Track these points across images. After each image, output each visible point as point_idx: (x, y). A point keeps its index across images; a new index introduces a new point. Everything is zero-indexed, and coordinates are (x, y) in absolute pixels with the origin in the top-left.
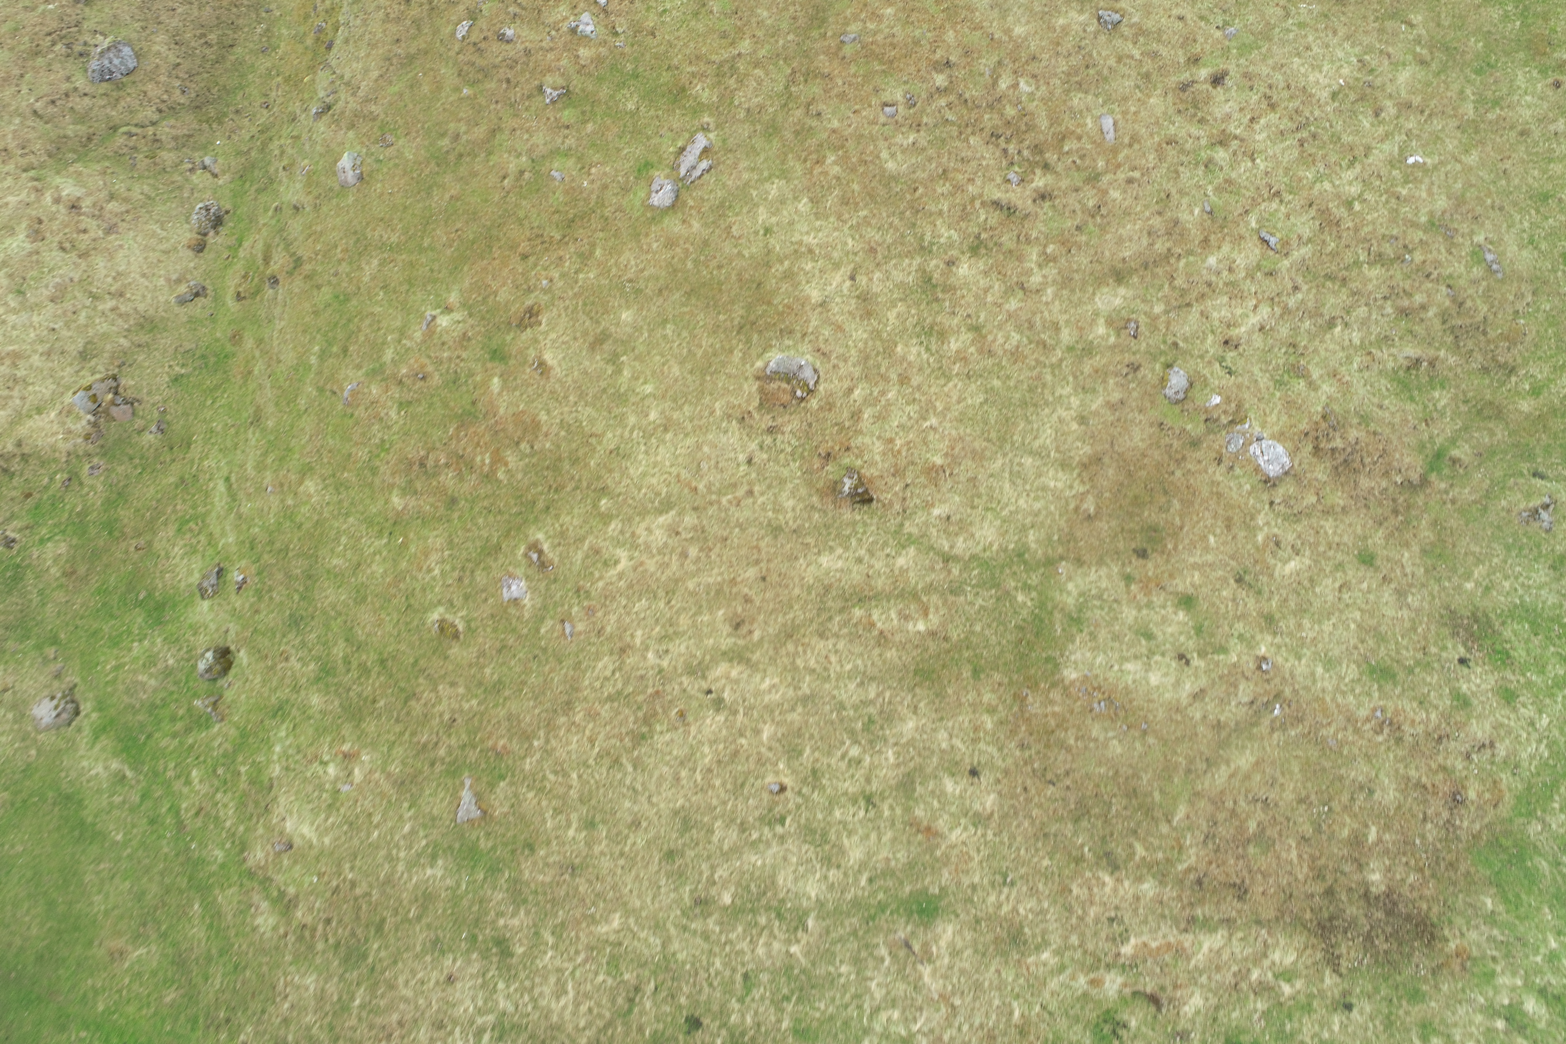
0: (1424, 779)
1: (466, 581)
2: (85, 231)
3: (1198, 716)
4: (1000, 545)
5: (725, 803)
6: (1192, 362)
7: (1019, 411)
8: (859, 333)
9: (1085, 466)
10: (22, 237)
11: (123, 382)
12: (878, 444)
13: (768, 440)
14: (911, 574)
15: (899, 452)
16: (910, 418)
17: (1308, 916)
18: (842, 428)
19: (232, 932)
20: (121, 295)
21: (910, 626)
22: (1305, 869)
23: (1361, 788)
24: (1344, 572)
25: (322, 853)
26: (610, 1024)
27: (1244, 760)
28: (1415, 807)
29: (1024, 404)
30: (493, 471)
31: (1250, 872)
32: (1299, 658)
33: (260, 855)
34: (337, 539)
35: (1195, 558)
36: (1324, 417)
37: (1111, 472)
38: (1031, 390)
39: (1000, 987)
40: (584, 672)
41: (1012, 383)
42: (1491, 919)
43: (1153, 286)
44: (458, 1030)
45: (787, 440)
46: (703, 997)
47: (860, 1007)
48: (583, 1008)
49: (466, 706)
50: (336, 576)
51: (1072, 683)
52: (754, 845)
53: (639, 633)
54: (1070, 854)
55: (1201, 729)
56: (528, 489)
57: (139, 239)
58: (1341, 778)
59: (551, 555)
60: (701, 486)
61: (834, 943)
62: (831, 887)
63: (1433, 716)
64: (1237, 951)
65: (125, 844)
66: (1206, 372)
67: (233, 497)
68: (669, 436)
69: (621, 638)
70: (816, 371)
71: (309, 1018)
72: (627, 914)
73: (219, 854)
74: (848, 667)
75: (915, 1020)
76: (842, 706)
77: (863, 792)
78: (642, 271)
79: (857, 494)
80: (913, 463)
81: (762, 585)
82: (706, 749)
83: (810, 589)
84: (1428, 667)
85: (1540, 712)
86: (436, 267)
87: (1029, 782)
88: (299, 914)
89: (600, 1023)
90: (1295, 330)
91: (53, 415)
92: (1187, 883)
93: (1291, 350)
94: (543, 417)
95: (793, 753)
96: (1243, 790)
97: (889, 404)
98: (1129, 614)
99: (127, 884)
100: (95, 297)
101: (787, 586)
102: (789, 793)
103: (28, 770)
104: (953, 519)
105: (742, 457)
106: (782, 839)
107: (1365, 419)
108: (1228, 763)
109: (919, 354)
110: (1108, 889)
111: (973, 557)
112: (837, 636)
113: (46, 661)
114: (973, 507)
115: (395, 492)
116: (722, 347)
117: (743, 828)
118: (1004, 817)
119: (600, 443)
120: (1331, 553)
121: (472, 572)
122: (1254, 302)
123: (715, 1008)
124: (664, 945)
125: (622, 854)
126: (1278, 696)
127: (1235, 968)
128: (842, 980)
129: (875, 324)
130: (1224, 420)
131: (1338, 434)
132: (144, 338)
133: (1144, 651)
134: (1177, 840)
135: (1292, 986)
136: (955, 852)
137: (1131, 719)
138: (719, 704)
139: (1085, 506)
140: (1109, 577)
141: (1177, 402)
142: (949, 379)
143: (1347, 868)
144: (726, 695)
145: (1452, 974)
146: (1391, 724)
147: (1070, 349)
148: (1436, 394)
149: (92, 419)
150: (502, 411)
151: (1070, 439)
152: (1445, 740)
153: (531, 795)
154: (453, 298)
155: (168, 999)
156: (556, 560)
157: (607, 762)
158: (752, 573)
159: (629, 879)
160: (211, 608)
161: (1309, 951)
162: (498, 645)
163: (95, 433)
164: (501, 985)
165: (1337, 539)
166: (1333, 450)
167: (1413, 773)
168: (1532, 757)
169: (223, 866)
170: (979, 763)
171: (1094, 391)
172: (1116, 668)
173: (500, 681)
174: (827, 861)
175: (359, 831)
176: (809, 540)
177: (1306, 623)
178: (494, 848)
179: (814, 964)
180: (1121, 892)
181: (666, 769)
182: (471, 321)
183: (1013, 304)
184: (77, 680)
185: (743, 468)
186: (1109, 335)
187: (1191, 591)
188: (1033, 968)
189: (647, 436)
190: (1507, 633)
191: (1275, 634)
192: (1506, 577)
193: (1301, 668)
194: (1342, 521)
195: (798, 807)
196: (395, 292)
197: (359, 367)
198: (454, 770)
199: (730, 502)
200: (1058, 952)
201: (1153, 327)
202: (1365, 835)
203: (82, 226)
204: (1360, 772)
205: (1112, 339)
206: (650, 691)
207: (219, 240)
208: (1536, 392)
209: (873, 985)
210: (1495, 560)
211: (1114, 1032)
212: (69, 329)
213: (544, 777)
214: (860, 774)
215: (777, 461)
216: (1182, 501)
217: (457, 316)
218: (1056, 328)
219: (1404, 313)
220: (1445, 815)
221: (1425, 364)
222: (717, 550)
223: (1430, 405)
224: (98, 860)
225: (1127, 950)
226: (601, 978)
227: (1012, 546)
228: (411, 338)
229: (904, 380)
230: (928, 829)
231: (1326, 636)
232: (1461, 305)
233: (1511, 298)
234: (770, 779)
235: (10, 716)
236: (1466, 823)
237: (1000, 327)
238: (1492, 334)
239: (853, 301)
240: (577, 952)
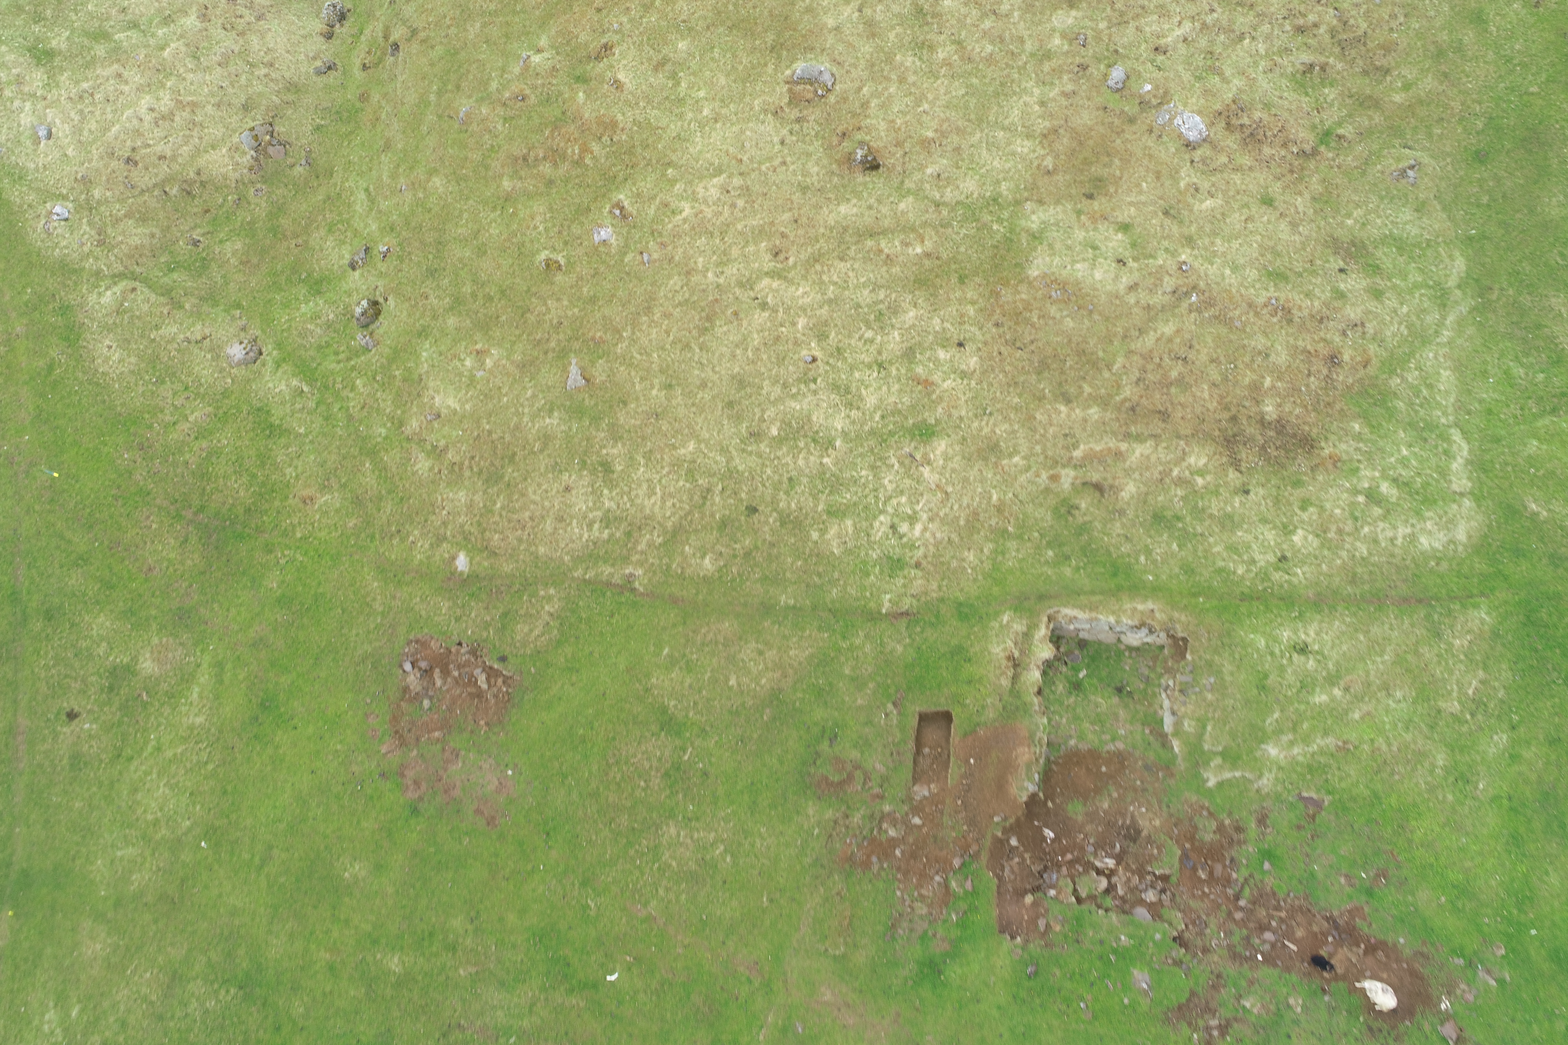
0: (1309, 347)
1: (565, 233)
2: (241, 17)
3: (1132, 301)
4: (979, 194)
5: (770, 370)
6: (1129, 63)
7: (993, 100)
8: (866, 48)
9: (1045, 136)
10: (193, 17)
11: (276, 129)
12: (882, 123)
13: (797, 127)
14: (910, 215)
15: (899, 129)
16: (907, 106)
17: (1217, 433)
18: (854, 115)
19: (397, 478)
20: (272, 65)
21: (910, 250)
22: (1215, 404)
23: (1260, 353)
24: (1249, 208)
25: (464, 417)
26: (690, 513)
27: (1168, 329)
28: (1301, 365)
29: (997, 94)
30: (582, 158)
31: (1172, 404)
32: (1212, 264)
33: (415, 424)
34: (460, 216)
35: (1132, 198)
36: (1234, 101)
37: (1065, 140)
38: (1002, 84)
39: (983, 481)
40: (659, 287)
41: (987, 81)
42: (1359, 437)
43: (1098, 9)
44: (575, 521)
45: (811, 127)
46: (758, 494)
47: (876, 497)
48: (669, 504)
49: (570, 313)
50: (460, 241)
51: (1035, 279)
52: (793, 396)
53: (701, 260)
54: (1034, 395)
55: (1135, 310)
56: (610, 169)
57: (283, 25)
58: (1244, 346)
59: (630, 209)
60: (745, 159)
61: (855, 457)
62: (853, 422)
63: (1316, 304)
64: (1161, 456)
65: (306, 435)
66: (1141, 68)
67: (372, 200)
68: (718, 125)
69: (686, 265)
70: (833, 75)
71: (462, 519)
72: (699, 442)
73: (383, 431)
74: (862, 280)
75: (918, 502)
76: (858, 306)
77: (876, 361)
78: (693, 14)
79: (868, 161)
80: (910, 137)
81: (795, 226)
82: (755, 336)
83: (831, 229)
84: (1314, 273)
85: (1402, 304)
86: (528, 23)
87: (1003, 349)
88: (450, 456)
89: (682, 513)
90: (1212, 42)
91: (224, 150)
92: (1123, 409)
93: (1209, 56)
94: (620, 117)
95: (822, 337)
96: (1166, 350)
97: (890, 96)
98: (1080, 235)
99: (312, 457)
100: (252, 65)
101: (813, 227)
102: (819, 363)
103: (226, 394)
104: (942, 176)
105: (776, 140)
106: (815, 393)
107: (1267, 106)
108: (1155, 331)
109: (914, 62)
110: (1063, 415)
111: (958, 203)
112: (854, 259)
113: (233, 318)
114: (958, 168)
115: (505, 178)
116: (759, 63)
117: (785, 386)
118: (984, 372)
119: (665, 132)
120: (1238, 197)
121: (569, 227)
122: (1179, 18)
123: (769, 499)
124: (727, 462)
125: (693, 405)
126: (1194, 288)
127: (1160, 468)
128: (863, 480)
129: (879, 42)
130: (1154, 102)
131: (1245, 114)
132: (290, 97)
133: (1090, 256)
134: (1116, 382)
135: (1204, 479)
136: (947, 394)
137: (1080, 302)
138: (764, 306)
139: (1045, 163)
140: (1064, 212)
141: (1118, 90)
142: (937, 78)
143: (1247, 404)
144: (769, 300)
145: (1327, 470)
146: (1283, 309)
147: (1032, 55)
148: (1326, 91)
149: (254, 155)
150: (587, 115)
151: (1033, 117)
152: (1325, 320)
153: (622, 369)
154: (543, 42)
155: (351, 524)
156: (635, 212)
157: (679, 346)
158: (787, 216)
159: (700, 420)
160: (362, 275)
161: (1217, 457)
162: (592, 272)
163: (257, 166)
164: (606, 491)
165: (1244, 187)
166: (1242, 126)
167: (1300, 343)
168: (1394, 335)
169: (386, 438)
170: (965, 339)
171: (1052, 84)
172: (1069, 267)
173: (595, 296)
174: (850, 405)
175: (492, 398)
176: (830, 195)
177: (1218, 241)
178: (596, 404)
179: (841, 470)
180: (1074, 416)
181: (725, 349)
182: (559, 58)
183: (987, 24)
184: (258, 333)
185: (778, 147)
186: (1063, 45)
187: (1128, 220)
188: (1006, 468)
189: (701, 126)
190: (1379, 254)
191: (1193, 248)
192: (1379, 217)
193: (1212, 270)
194: (1249, 176)
195: (827, 372)
196: (495, 44)
197: (470, 97)
198: (563, 354)
199: (768, 169)
200: (1024, 458)
201: (1098, 38)
202: (1262, 384)
203: (239, 13)
204: (1260, 342)
205: (1066, 47)
206: (711, 298)
207: (344, 30)
208: (1407, 87)
209: (886, 482)
210: (1371, 205)
211: (1069, 512)
212: (233, 87)
213: (632, 357)
214: (873, 349)
215: (804, 142)
216: (1121, 159)
217: (546, 55)
218: (1021, 40)
219: (1300, 30)
220: (1325, 371)
221: (1317, 68)
222: (759, 201)
223: (1322, 99)
224: (286, 447)
225: (1077, 453)
226: (681, 483)
227: (988, 194)
228: (511, 72)
229: (902, 80)
230: (926, 381)
231: (1233, 250)
232: (1345, 23)
233: (1387, 17)
234: (804, 352)
235: (209, 356)
236: (1341, 377)
237: (977, 41)
238: (1370, 45)
239: (861, 26)
240: (662, 468)
